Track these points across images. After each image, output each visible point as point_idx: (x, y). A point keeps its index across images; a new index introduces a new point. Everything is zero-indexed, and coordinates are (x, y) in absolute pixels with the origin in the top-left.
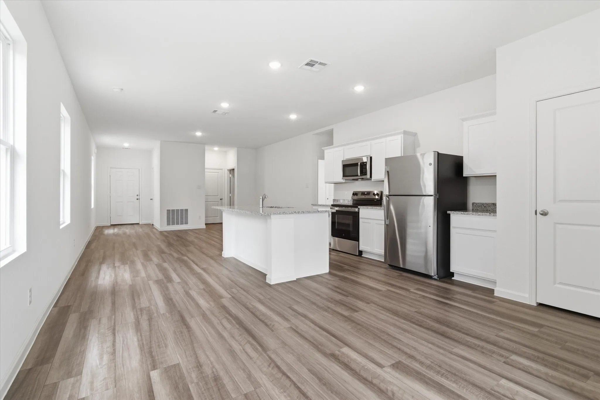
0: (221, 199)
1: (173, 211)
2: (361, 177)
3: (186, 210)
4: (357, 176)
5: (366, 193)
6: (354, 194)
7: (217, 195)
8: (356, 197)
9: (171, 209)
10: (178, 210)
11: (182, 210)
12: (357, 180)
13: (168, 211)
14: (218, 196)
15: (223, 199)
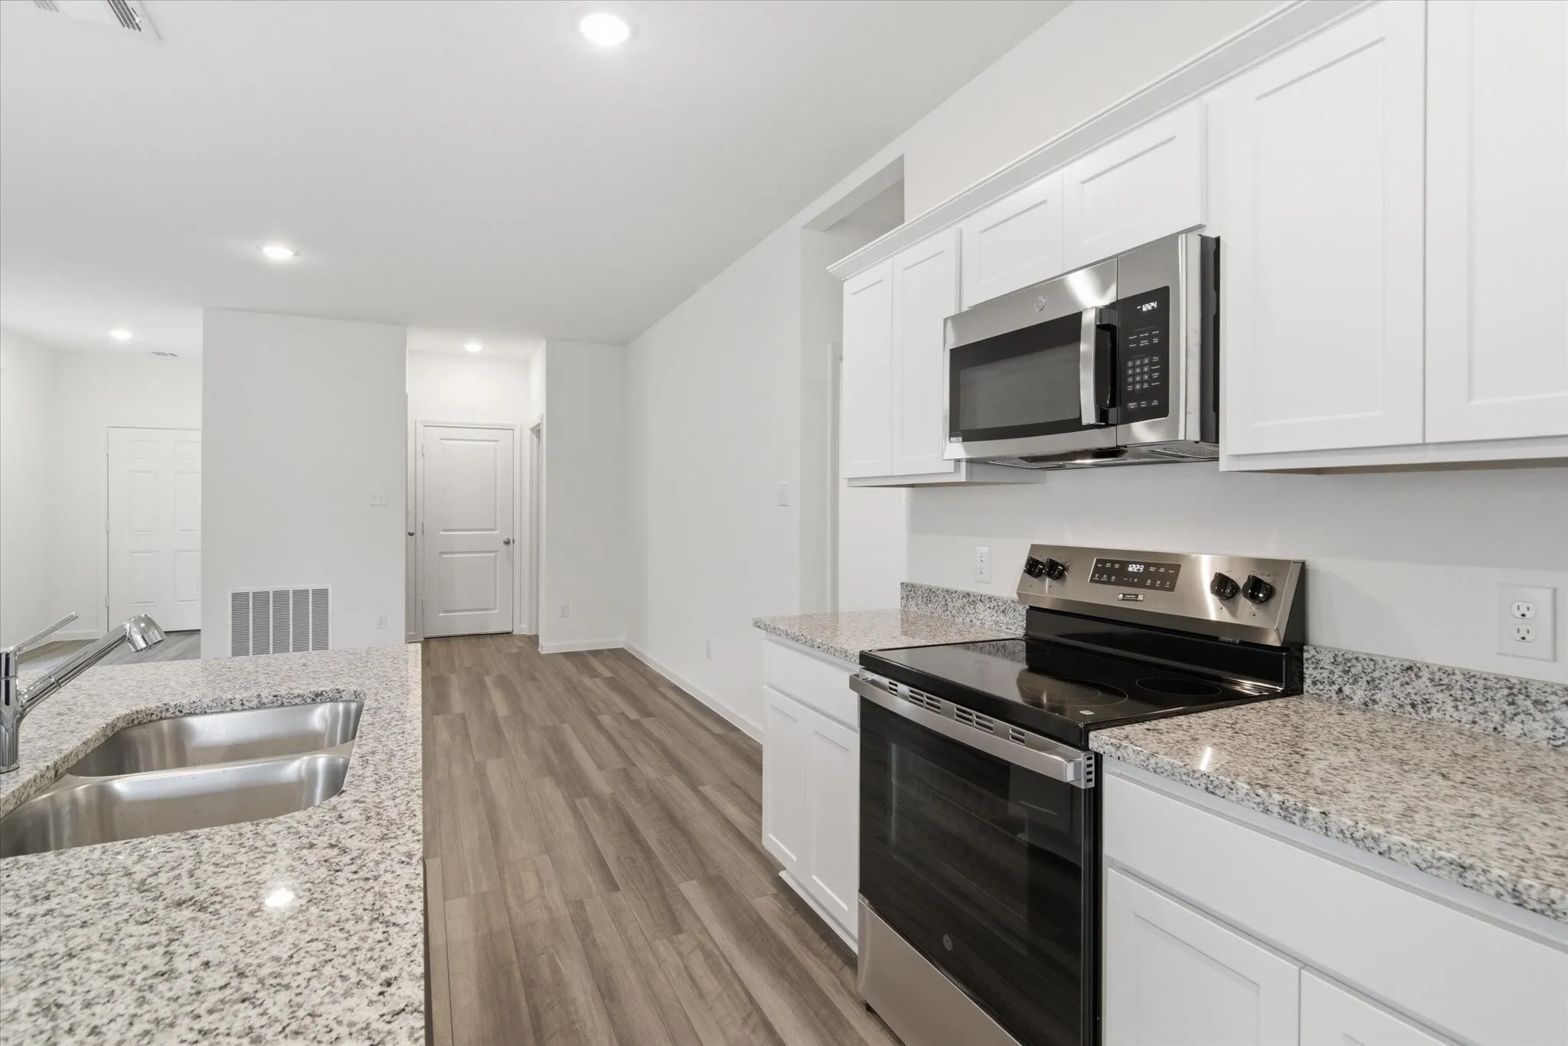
0: (507, 543)
1: (261, 598)
2: (1102, 439)
3: (321, 595)
4: (1074, 425)
5: (1132, 568)
6: (1033, 568)
7: (493, 527)
8: (1048, 593)
9: (250, 588)
10: (281, 596)
11: (301, 595)
12: (1062, 459)
13: (239, 599)
14: (493, 530)
15: (516, 541)
